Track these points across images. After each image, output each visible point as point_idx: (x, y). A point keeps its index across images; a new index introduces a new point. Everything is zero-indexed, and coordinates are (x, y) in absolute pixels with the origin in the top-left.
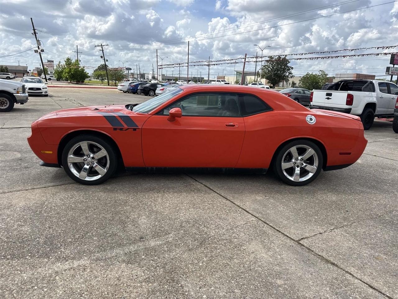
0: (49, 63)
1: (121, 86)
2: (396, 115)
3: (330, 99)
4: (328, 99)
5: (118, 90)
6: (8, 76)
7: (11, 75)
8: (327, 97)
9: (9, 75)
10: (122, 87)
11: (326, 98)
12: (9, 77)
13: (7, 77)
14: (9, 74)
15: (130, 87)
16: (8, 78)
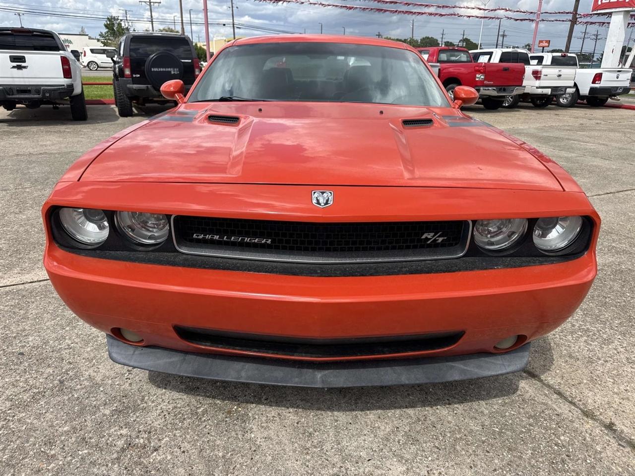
2: (134, 88)
3: (25, 67)
4: (19, 68)
8: (15, 64)
11: (14, 67)
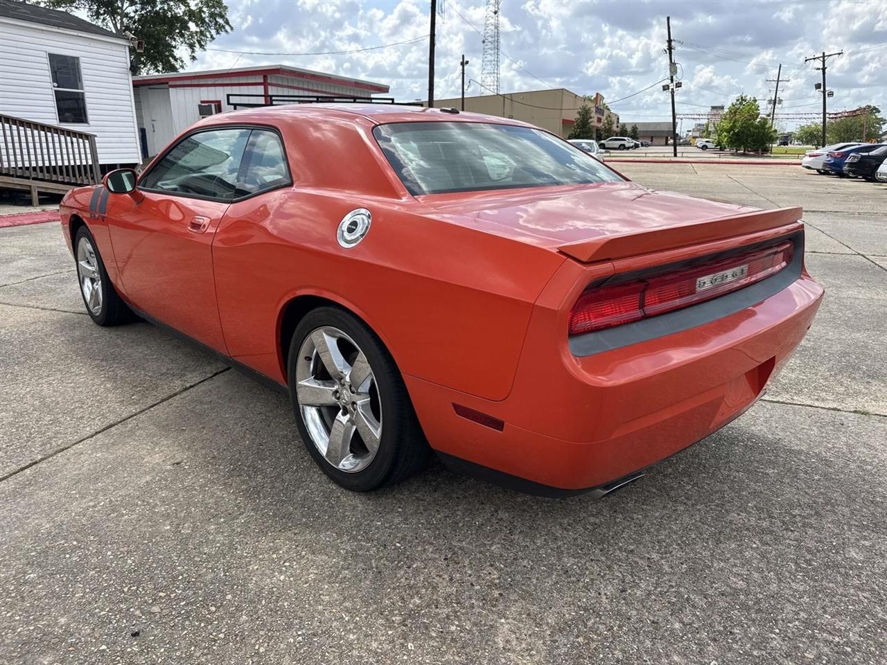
0: (715, 112)
1: (810, 156)
5: (804, 167)
6: (622, 142)
7: (629, 142)
9: (624, 140)
10: (813, 158)
12: (624, 145)
13: (621, 145)
14: (626, 138)
15: (829, 159)
16: (622, 147)
